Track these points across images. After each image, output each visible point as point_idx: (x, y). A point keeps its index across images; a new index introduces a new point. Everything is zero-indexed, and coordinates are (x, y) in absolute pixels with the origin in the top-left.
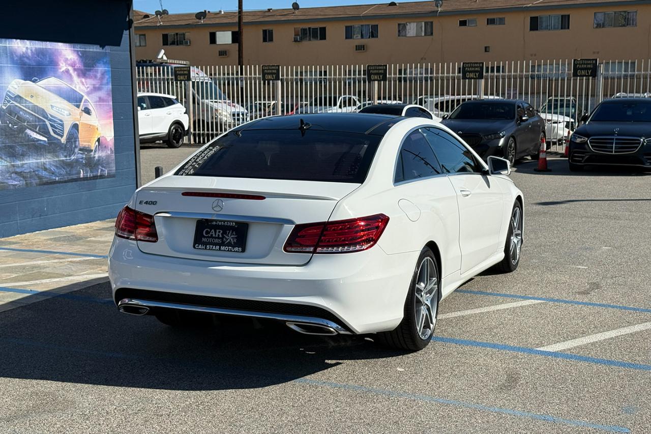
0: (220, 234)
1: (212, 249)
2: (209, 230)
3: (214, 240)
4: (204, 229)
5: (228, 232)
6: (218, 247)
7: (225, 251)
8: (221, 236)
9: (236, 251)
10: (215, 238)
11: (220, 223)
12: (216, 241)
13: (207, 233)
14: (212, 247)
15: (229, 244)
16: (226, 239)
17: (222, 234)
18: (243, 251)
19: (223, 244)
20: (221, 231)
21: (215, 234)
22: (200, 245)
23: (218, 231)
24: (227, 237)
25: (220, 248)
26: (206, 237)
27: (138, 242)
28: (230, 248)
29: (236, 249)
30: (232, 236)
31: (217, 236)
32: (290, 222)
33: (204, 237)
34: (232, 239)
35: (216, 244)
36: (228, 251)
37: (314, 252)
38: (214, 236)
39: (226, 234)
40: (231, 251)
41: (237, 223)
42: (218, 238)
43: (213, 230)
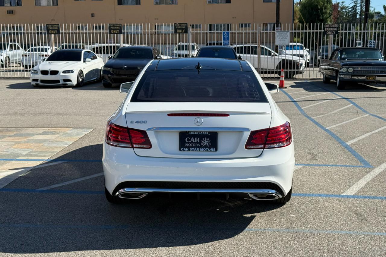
0: (198, 140)
1: (194, 151)
2: (190, 138)
3: (194, 145)
4: (186, 138)
5: (203, 138)
6: (198, 149)
7: (203, 151)
8: (199, 142)
9: (212, 151)
10: (195, 143)
11: (197, 133)
12: (196, 145)
13: (188, 140)
14: (194, 149)
15: (206, 147)
16: (203, 143)
17: (199, 140)
18: (216, 150)
19: (201, 147)
20: (199, 139)
21: (195, 141)
22: (185, 149)
23: (196, 138)
24: (204, 142)
25: (200, 150)
26: (188, 143)
27: (134, 149)
28: (207, 149)
29: (212, 149)
30: (207, 141)
31: (196, 142)
32: (247, 130)
33: (187, 143)
34: (207, 143)
35: (196, 147)
36: (206, 151)
37: (264, 148)
38: (194, 142)
39: (202, 140)
40: (208, 151)
41: (209, 132)
42: (197, 143)
43: (193, 138)
